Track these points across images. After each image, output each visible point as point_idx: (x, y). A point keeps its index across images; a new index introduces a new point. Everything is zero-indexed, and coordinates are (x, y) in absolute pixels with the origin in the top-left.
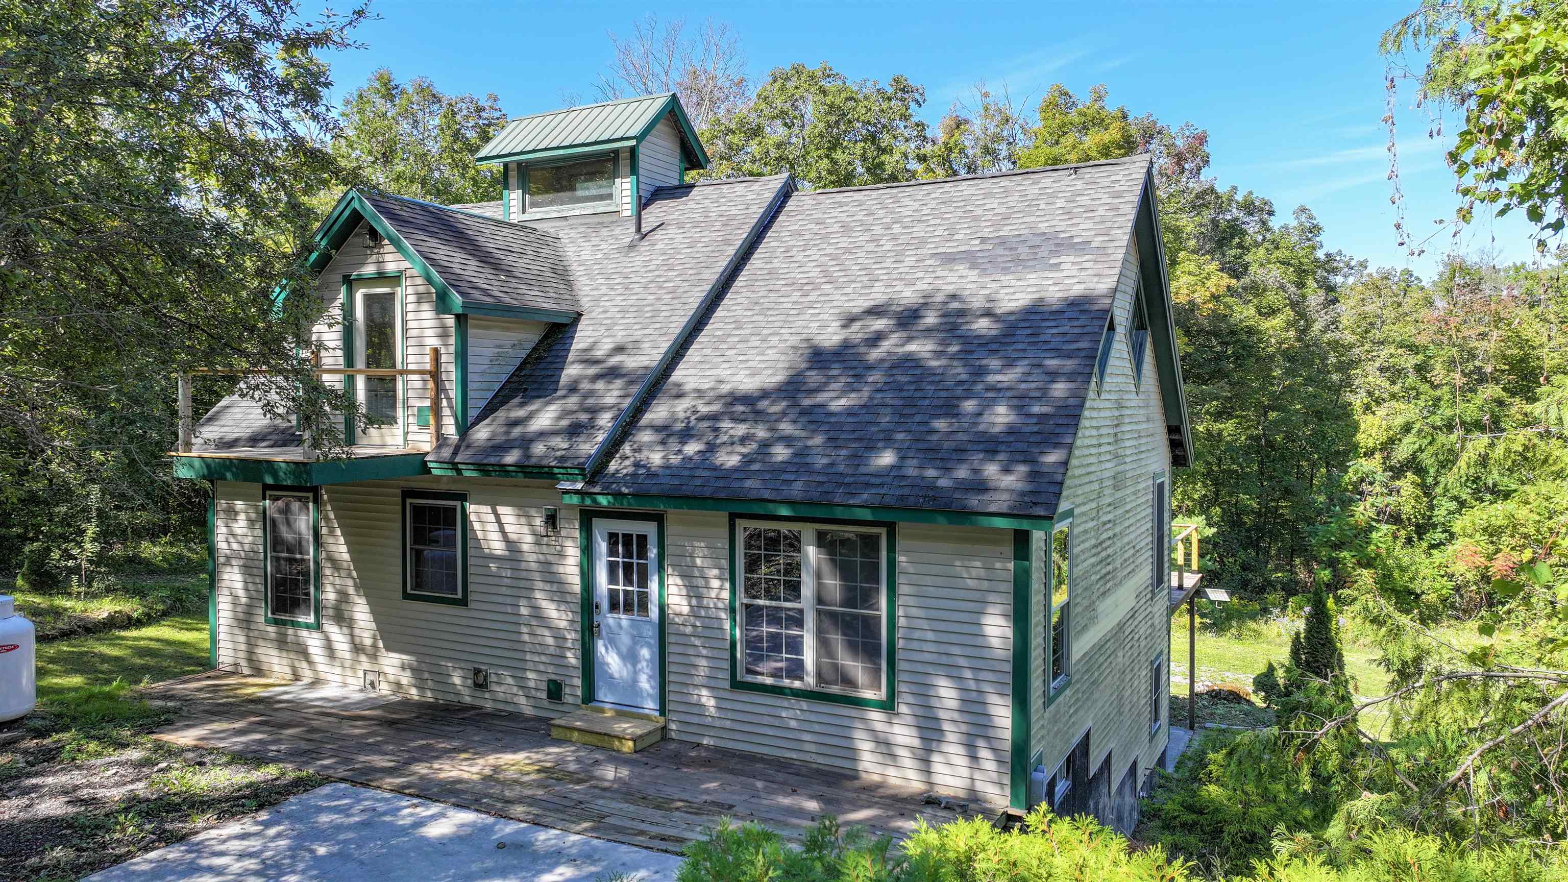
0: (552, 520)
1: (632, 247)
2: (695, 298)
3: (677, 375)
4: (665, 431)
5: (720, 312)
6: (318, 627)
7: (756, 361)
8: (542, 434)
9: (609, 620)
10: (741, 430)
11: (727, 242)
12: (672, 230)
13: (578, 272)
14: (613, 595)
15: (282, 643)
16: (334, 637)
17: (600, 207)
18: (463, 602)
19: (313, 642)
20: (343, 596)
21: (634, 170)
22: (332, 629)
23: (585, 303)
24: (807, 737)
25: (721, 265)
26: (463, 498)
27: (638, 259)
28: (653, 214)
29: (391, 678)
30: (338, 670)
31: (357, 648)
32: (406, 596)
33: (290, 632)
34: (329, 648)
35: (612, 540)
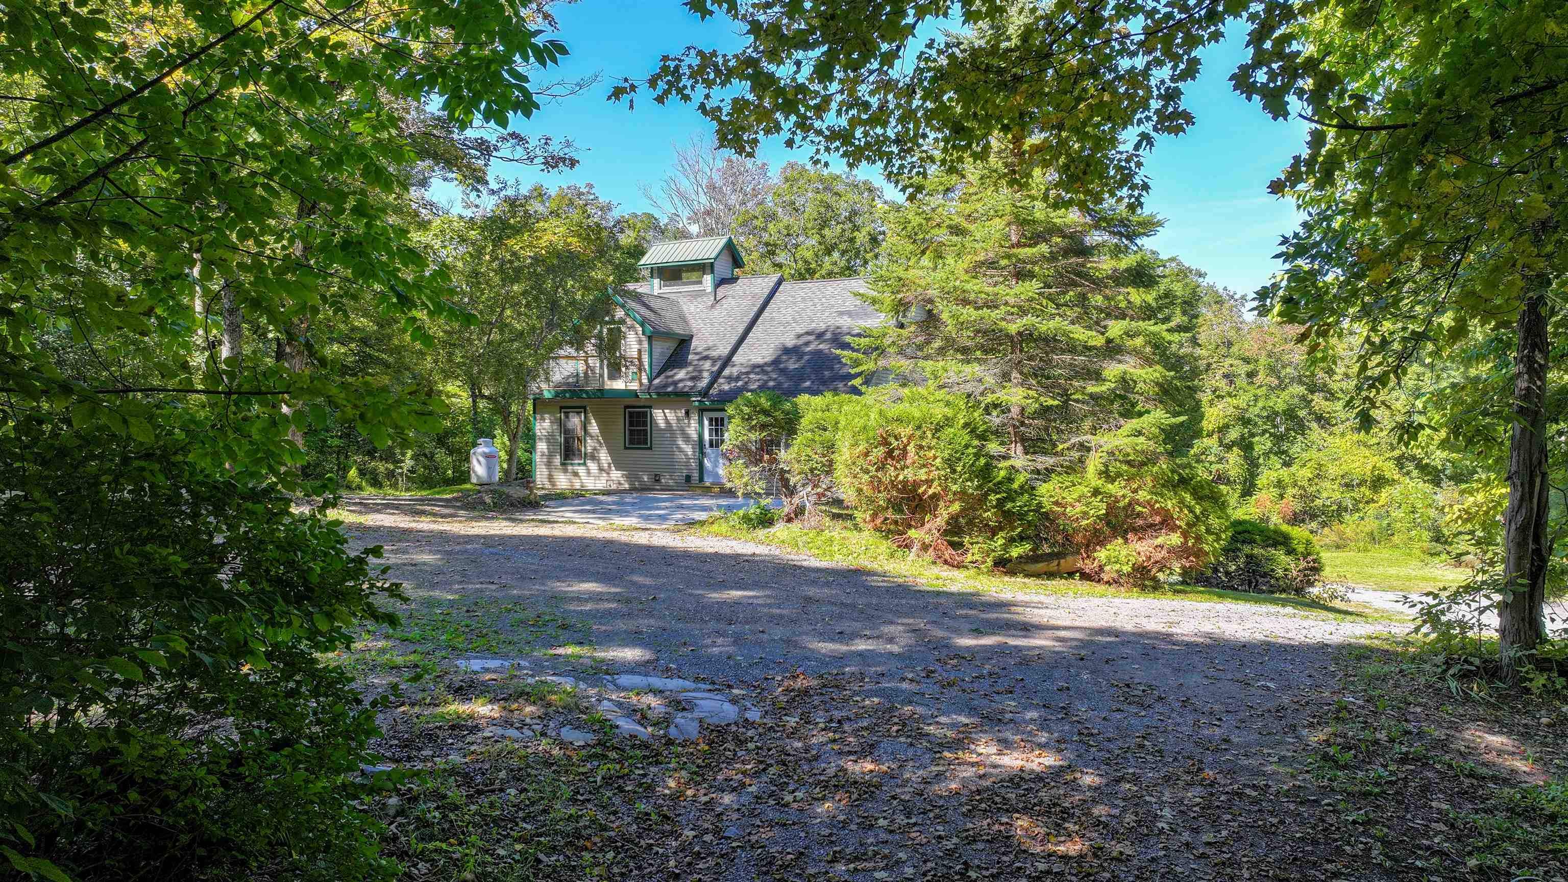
0: (687, 413)
1: (712, 306)
2: (741, 330)
3: (734, 359)
4: (730, 379)
5: (751, 335)
6: (585, 464)
7: (765, 353)
8: (681, 380)
9: (708, 450)
10: (758, 377)
11: (754, 305)
12: (730, 299)
13: (689, 317)
14: (711, 441)
15: (566, 472)
16: (591, 467)
17: (696, 287)
18: (650, 448)
19: (581, 470)
20: (596, 449)
21: (712, 272)
22: (590, 464)
23: (695, 331)
25: (752, 315)
26: (650, 407)
27: (716, 312)
28: (721, 291)
29: (617, 480)
30: (593, 480)
31: (601, 469)
32: (626, 448)
33: (570, 468)
34: (589, 472)
35: (711, 420)
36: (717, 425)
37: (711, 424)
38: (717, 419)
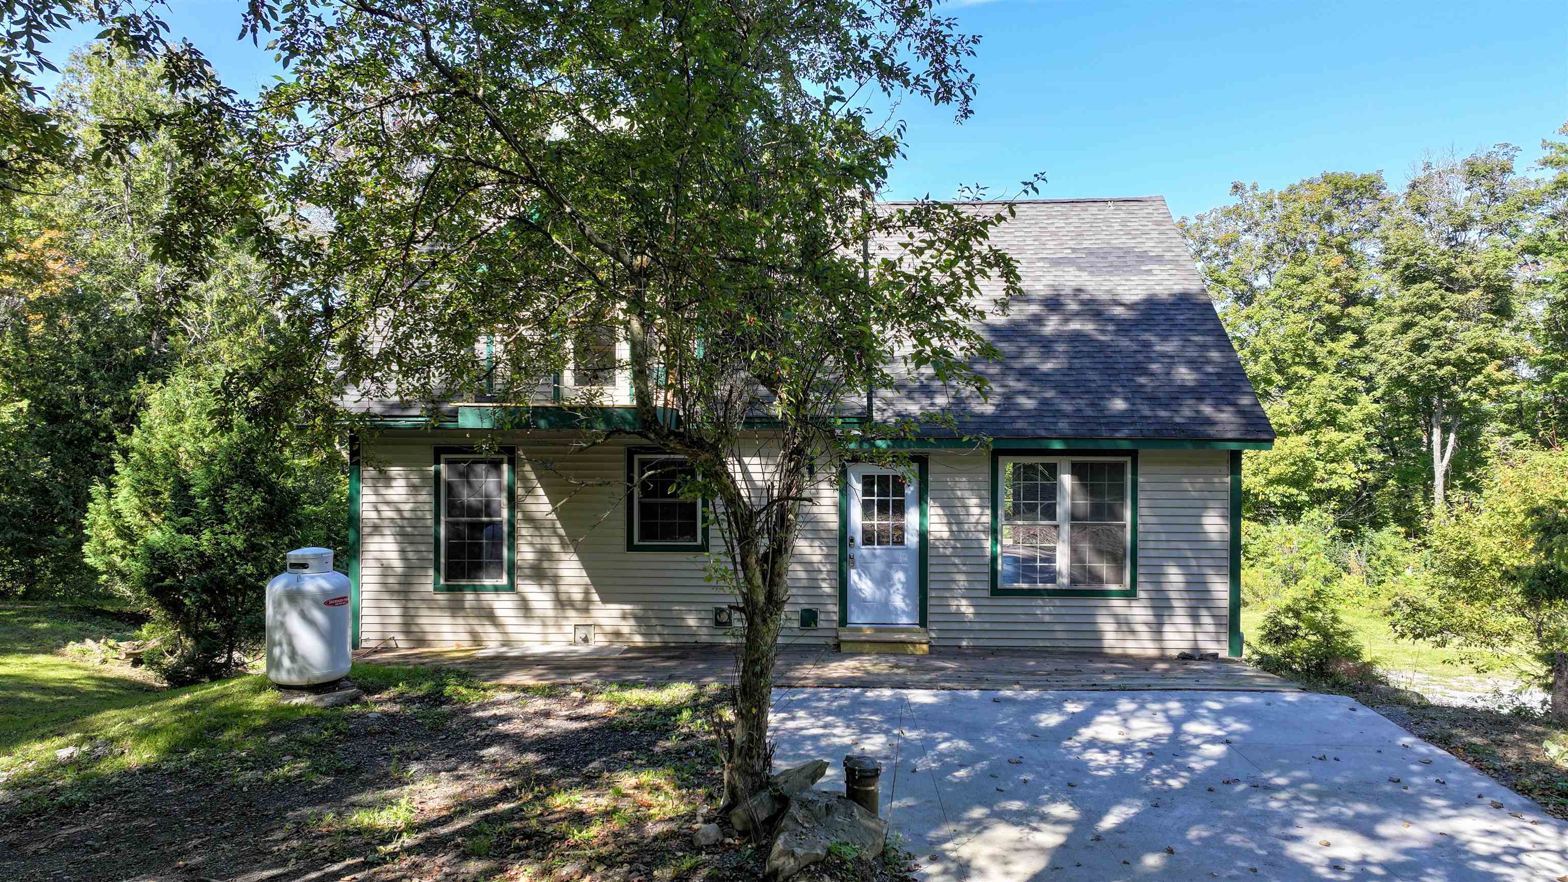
9: (862, 551)
14: (868, 529)
15: (456, 609)
16: (530, 597)
18: (706, 548)
19: (504, 605)
20: (544, 553)
22: (529, 589)
24: (1058, 627)
29: (608, 629)
30: (538, 629)
31: (562, 603)
32: (631, 547)
33: (469, 597)
34: (525, 608)
35: (868, 482)
36: (883, 492)
37: (867, 491)
38: (883, 480)
